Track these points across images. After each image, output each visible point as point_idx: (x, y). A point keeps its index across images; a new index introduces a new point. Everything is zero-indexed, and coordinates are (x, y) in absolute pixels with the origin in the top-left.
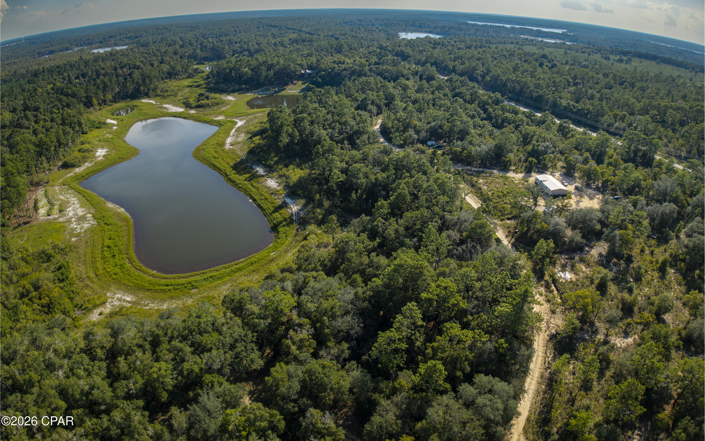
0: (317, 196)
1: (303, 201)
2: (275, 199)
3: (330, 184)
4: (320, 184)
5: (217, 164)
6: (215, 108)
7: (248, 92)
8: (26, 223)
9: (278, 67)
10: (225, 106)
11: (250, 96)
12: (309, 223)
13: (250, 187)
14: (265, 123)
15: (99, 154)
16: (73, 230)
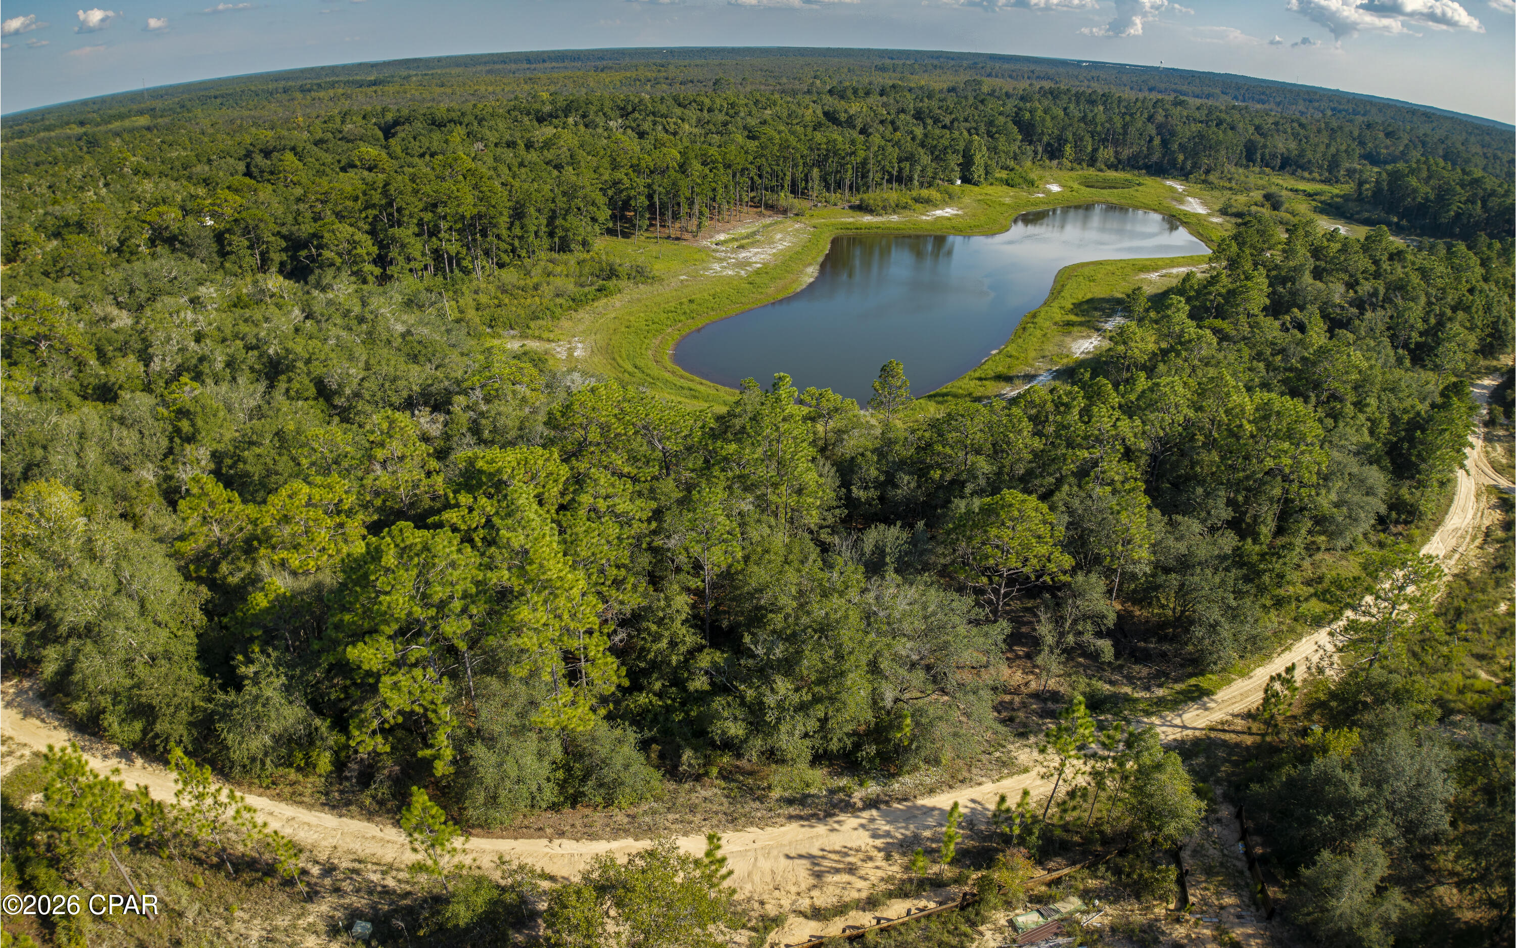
2: (1030, 366)
5: (1070, 287)
8: (677, 239)
13: (1039, 333)
15: (939, 213)
16: (704, 269)
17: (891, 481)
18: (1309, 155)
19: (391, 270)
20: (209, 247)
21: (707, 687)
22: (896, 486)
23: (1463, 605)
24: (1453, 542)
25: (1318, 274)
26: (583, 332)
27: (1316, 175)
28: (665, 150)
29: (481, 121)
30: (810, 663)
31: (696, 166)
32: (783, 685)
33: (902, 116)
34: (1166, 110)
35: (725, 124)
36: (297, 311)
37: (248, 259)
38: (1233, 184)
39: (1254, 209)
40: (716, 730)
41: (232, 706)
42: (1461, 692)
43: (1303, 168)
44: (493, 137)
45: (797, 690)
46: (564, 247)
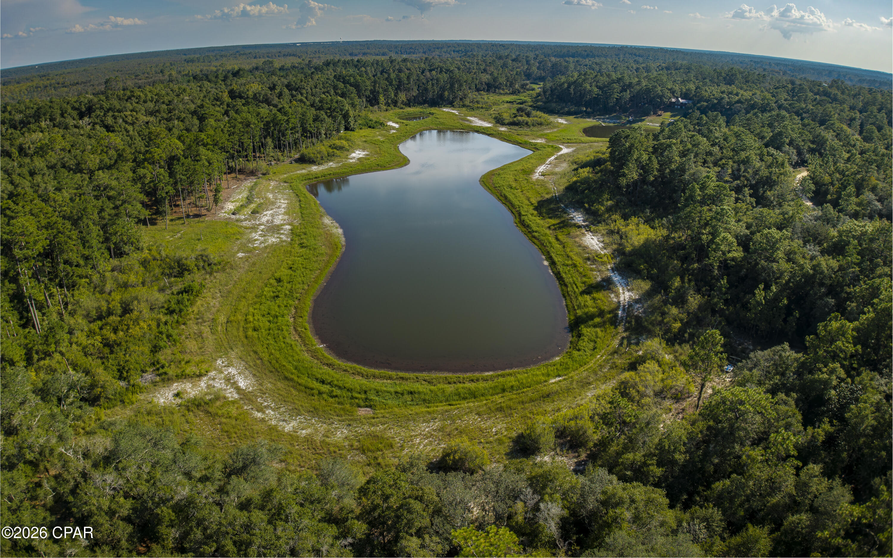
0: (677, 282)
1: (646, 285)
2: (592, 270)
3: (706, 261)
4: (685, 259)
5: (511, 197)
6: (535, 129)
7: (589, 117)
8: (196, 216)
9: (638, 88)
10: (551, 128)
11: (590, 122)
12: (651, 334)
13: (553, 240)
14: (604, 154)
15: (355, 155)
16: (250, 242)
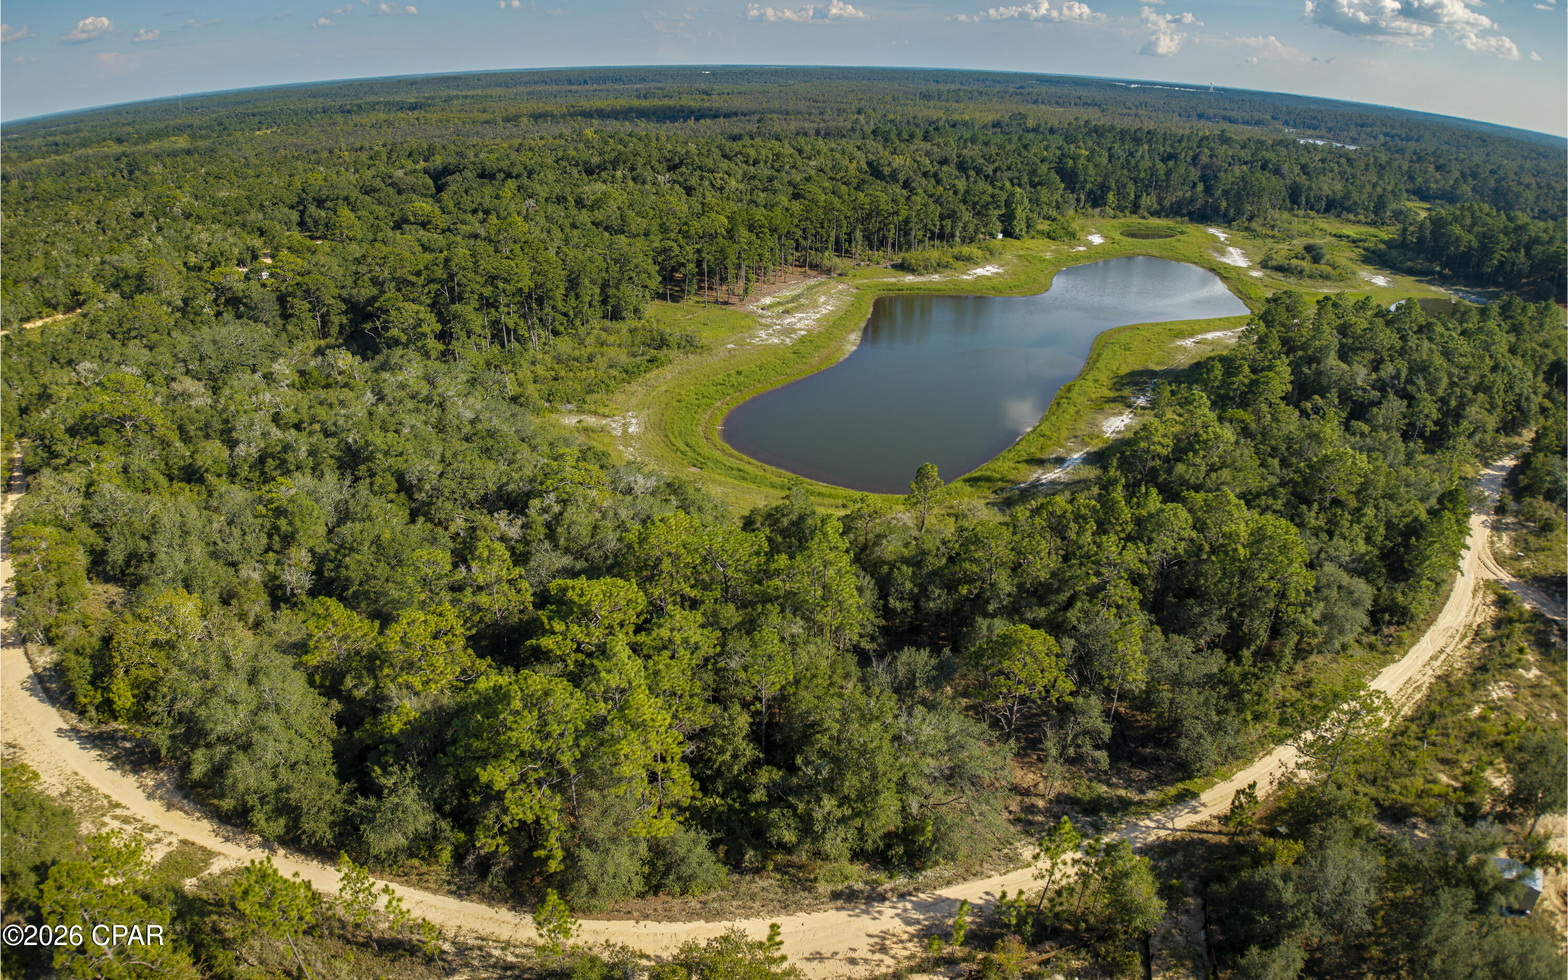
2: (1062, 446)
5: (1105, 357)
8: (724, 303)
10: (1338, 287)
11: (1433, 292)
13: (1073, 410)
15: (980, 271)
16: (751, 337)
17: (924, 591)
18: (1355, 196)
19: (455, 345)
20: (271, 310)
21: (765, 799)
22: (929, 599)
23: (1438, 709)
24: (1442, 643)
25: (1343, 355)
26: (637, 406)
27: (1362, 217)
28: (713, 215)
29: (530, 174)
30: (851, 783)
31: (744, 234)
32: (829, 803)
33: (945, 168)
34: (1211, 149)
35: (771, 179)
36: (369, 395)
37: (310, 322)
38: (1276, 232)
39: (1294, 262)
40: (774, 835)
41: (374, 811)
42: (1420, 795)
43: (1349, 210)
44: (542, 192)
45: (839, 806)
46: (616, 315)
